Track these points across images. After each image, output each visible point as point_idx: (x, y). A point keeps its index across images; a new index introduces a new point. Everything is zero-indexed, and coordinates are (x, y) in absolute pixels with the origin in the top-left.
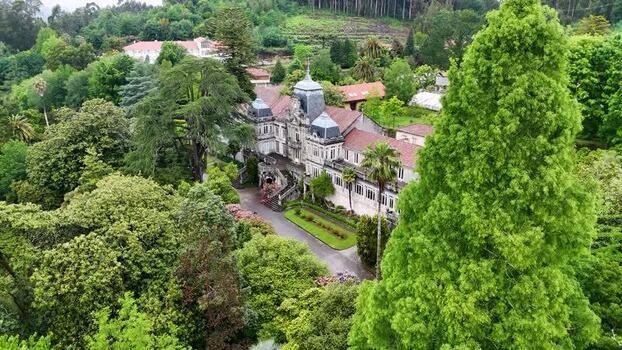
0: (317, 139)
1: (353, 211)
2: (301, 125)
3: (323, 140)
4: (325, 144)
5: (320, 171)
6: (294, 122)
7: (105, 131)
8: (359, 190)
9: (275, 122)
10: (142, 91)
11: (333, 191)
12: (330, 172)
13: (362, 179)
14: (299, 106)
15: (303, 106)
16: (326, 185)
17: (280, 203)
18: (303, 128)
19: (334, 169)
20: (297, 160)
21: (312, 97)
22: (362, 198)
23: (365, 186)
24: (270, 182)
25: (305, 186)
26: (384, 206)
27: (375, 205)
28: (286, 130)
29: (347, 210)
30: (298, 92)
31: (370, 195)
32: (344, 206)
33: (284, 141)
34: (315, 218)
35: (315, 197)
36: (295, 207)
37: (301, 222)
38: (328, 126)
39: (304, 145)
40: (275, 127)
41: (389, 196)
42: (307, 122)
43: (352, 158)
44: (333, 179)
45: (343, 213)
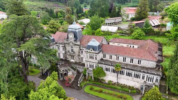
0: (93, 51)
1: (118, 83)
2: (75, 45)
3: (97, 52)
4: (98, 54)
5: (95, 65)
6: (71, 44)
8: (122, 73)
9: (57, 45)
11: (105, 75)
12: (100, 65)
13: (124, 68)
14: (73, 36)
15: (75, 36)
16: (100, 72)
17: (79, 85)
18: (76, 46)
19: (105, 64)
20: (72, 60)
21: (78, 31)
22: (124, 76)
23: (125, 71)
24: (66, 74)
25: (87, 74)
26: (139, 79)
27: (133, 79)
28: (64, 48)
29: (114, 82)
30: (71, 30)
31: (129, 74)
32: (112, 80)
33: (64, 52)
34: (104, 90)
35: (94, 78)
36: (85, 85)
37: (97, 94)
38: (98, 45)
39: (77, 53)
40: (57, 47)
41: (142, 75)
42: (78, 43)
43: (108, 57)
44: (104, 69)
45: (112, 84)
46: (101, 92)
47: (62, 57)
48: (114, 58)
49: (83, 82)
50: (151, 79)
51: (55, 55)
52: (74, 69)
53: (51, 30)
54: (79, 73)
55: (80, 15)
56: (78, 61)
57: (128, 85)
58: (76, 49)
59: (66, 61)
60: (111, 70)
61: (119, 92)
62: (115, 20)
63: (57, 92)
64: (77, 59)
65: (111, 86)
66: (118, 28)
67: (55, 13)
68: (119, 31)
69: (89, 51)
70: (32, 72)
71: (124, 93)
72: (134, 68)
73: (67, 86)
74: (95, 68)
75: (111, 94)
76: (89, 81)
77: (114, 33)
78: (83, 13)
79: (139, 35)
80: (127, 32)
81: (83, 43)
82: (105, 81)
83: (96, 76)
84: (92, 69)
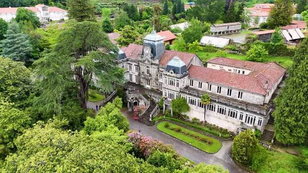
0: (174, 75)
1: (206, 122)
2: (152, 64)
3: (179, 76)
4: (180, 78)
5: (175, 94)
6: (146, 62)
7: (10, 82)
8: (212, 108)
9: (129, 62)
10: (18, 44)
11: (188, 109)
12: (183, 95)
13: (215, 101)
14: (150, 51)
15: (153, 51)
16: (182, 105)
17: (150, 120)
18: (153, 66)
19: (189, 94)
20: (148, 86)
21: (158, 45)
22: (215, 113)
23: (217, 106)
24: (136, 104)
25: (164, 106)
26: (234, 119)
27: (226, 118)
28: (138, 67)
29: (201, 121)
30: (147, 42)
31: (221, 111)
32: (198, 118)
33: (137, 74)
34: (183, 129)
35: (174, 113)
36: (160, 121)
37: (173, 133)
38: (181, 66)
39: (154, 76)
40: (128, 65)
41: (239, 112)
42: (157, 62)
43: (196, 85)
44: (188, 101)
45: (198, 123)
46: (179, 131)
47: (134, 81)
48: (205, 86)
49: (158, 116)
50: (252, 120)
51: (120, 76)
52: (147, 98)
53: (125, 40)
54: (153, 103)
55: (178, 15)
56: (155, 88)
57: (220, 126)
58: (153, 70)
59: (139, 87)
60: (197, 103)
61: (205, 135)
62: (228, 27)
63: (118, 121)
64: (155, 85)
65: (196, 125)
66: (230, 41)
67: (139, 11)
68: (229, 47)
69: (168, 74)
70: (94, 97)
71: (211, 136)
72: (228, 102)
73: (136, 120)
74: (175, 98)
75: (192, 136)
76: (167, 116)
77: (222, 49)
79: (256, 53)
80: (242, 48)
81: (163, 62)
82: (188, 118)
83: (177, 111)
84: (171, 100)
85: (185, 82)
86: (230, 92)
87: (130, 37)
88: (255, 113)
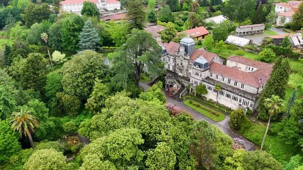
0: (198, 69)
1: (217, 102)
2: (185, 59)
3: (202, 70)
4: (203, 71)
5: (199, 82)
6: (181, 57)
8: (222, 93)
9: (168, 56)
11: (207, 92)
12: (203, 83)
13: (224, 89)
14: (184, 50)
15: (186, 50)
16: (202, 90)
17: (180, 97)
19: (208, 83)
20: (180, 74)
21: (190, 46)
22: (224, 97)
23: (225, 92)
24: (171, 86)
25: (190, 89)
26: (236, 101)
27: (231, 100)
28: (175, 60)
29: (214, 101)
31: (228, 96)
32: (213, 99)
33: (173, 65)
34: (201, 106)
35: (197, 94)
36: (187, 99)
37: (194, 107)
38: (204, 63)
39: (185, 68)
40: (168, 58)
41: (239, 97)
42: (188, 58)
43: (214, 77)
44: (207, 87)
45: (212, 103)
46: (198, 106)
47: (171, 69)
48: (220, 78)
49: (186, 96)
50: (247, 104)
51: (162, 67)
52: (179, 82)
53: (166, 36)
54: (183, 86)
55: (215, 7)
56: (185, 76)
57: (226, 106)
58: (185, 63)
59: (174, 74)
60: (213, 89)
61: (216, 110)
64: (185, 73)
65: (211, 104)
66: (250, 41)
67: (180, 3)
68: (248, 47)
69: (195, 67)
71: (219, 112)
72: (233, 90)
73: (170, 97)
74: (199, 84)
75: (206, 110)
76: (191, 96)
77: (242, 47)
78: (220, 5)
79: (266, 55)
80: (258, 49)
81: (193, 58)
82: (206, 98)
83: (199, 93)
84: (195, 85)
85: (207, 74)
86: (236, 83)
87: (170, 34)
88: (249, 99)
